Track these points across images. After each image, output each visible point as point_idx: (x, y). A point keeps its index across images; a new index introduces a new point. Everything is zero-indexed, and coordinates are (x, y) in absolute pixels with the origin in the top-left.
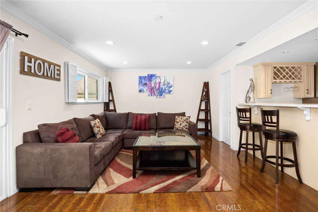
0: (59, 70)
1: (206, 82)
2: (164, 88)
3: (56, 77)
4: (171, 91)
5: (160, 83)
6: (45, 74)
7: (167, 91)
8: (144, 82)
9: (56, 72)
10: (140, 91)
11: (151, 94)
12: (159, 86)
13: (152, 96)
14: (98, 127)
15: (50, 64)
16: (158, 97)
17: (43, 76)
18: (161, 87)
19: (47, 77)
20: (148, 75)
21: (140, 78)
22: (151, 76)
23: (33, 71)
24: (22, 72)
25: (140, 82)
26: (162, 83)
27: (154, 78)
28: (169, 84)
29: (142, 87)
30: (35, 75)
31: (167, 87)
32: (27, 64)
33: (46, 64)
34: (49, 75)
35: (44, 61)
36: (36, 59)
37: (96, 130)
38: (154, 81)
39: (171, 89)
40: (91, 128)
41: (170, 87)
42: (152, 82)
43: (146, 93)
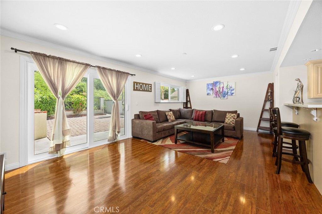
0: (151, 87)
1: (271, 83)
2: (226, 92)
3: (149, 90)
4: (233, 93)
5: (223, 88)
6: (144, 90)
7: (229, 93)
8: (211, 87)
9: (149, 88)
10: (208, 94)
11: (216, 96)
12: (223, 90)
13: (216, 97)
14: (169, 116)
15: (146, 84)
16: (222, 98)
17: (143, 90)
18: (224, 90)
19: (145, 91)
20: (214, 82)
21: (208, 85)
22: (216, 82)
23: (138, 89)
24: (134, 90)
25: (208, 88)
26: (225, 88)
27: (218, 84)
28: (231, 87)
29: (209, 92)
30: (139, 90)
31: (229, 90)
32: (136, 86)
33: (144, 85)
34: (146, 90)
35: (143, 84)
36: (140, 83)
37: (168, 117)
38: (218, 86)
39: (233, 92)
40: (166, 116)
41: (232, 90)
42: (217, 87)
43: (212, 95)
